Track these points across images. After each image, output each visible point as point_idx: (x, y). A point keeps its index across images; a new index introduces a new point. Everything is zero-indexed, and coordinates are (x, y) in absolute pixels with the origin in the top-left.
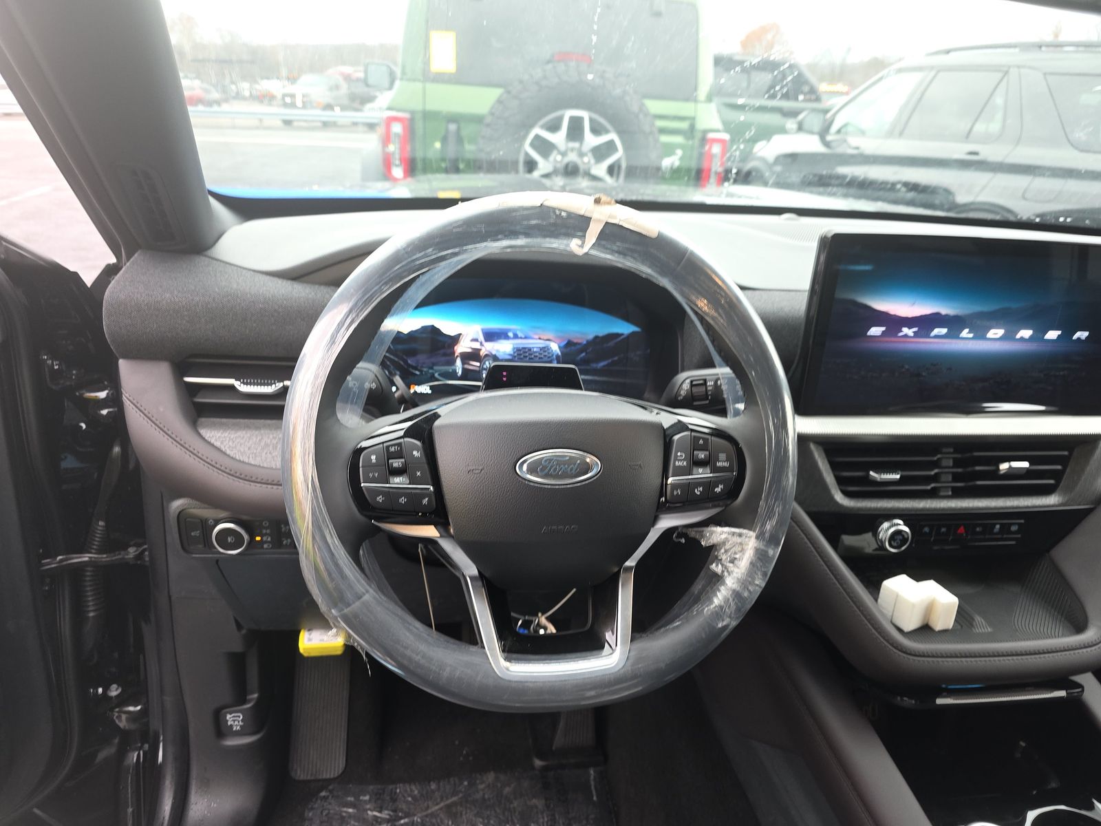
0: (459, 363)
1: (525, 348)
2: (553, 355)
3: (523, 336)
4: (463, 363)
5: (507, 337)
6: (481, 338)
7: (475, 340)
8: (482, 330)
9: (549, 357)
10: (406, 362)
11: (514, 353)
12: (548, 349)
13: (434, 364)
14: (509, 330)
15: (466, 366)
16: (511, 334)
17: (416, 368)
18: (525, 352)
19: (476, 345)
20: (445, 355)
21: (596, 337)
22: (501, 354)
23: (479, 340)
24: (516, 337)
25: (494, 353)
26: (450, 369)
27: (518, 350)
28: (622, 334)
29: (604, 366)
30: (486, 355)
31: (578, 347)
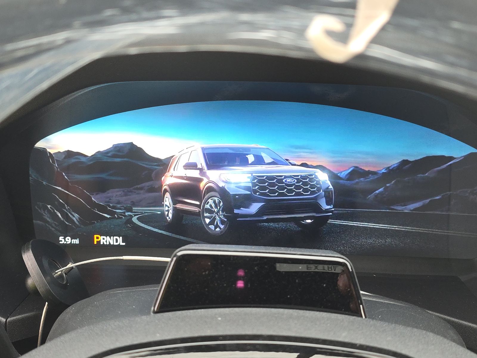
0: (168, 200)
1: (272, 178)
2: (319, 190)
3: (271, 160)
4: (175, 202)
5: (244, 162)
6: (201, 162)
7: (192, 166)
8: (203, 149)
9: (313, 193)
10: (88, 200)
11: (254, 185)
12: (311, 180)
13: (134, 204)
14: (248, 150)
15: (179, 206)
16: (251, 158)
17: (103, 209)
18: (273, 185)
19: (195, 174)
20: (152, 190)
21: (405, 162)
22: (233, 186)
23: (199, 166)
24: (259, 161)
25: (221, 185)
26: (157, 210)
27: (262, 181)
28: (451, 158)
29: (415, 209)
30: (210, 189)
31: (371, 178)
